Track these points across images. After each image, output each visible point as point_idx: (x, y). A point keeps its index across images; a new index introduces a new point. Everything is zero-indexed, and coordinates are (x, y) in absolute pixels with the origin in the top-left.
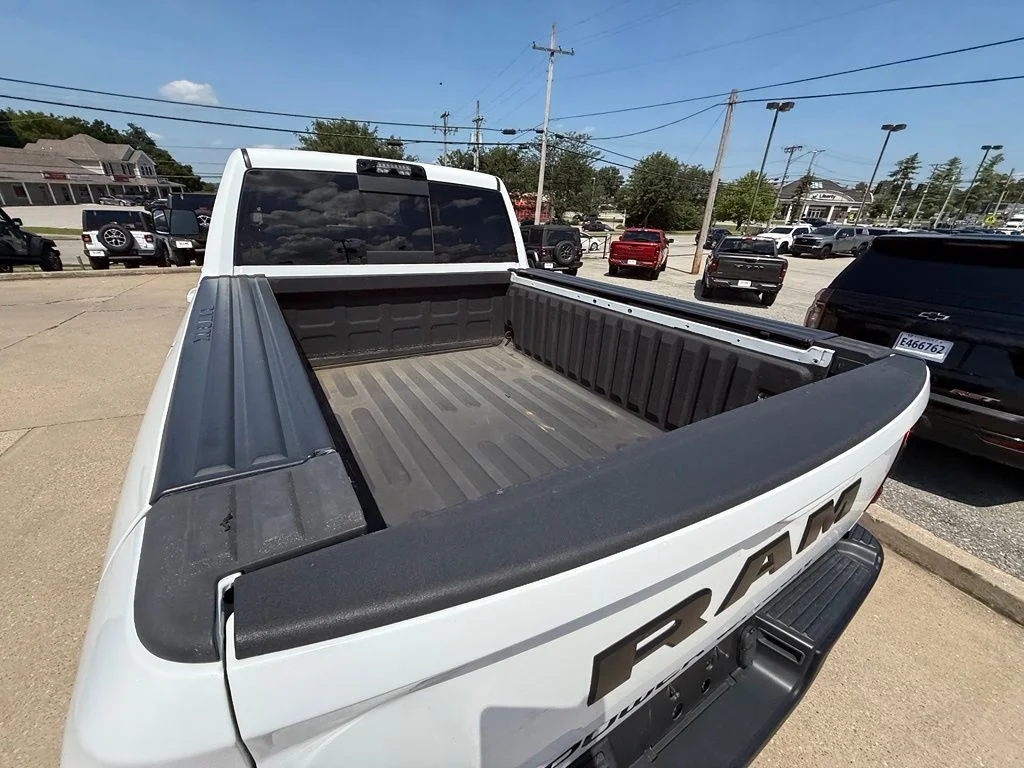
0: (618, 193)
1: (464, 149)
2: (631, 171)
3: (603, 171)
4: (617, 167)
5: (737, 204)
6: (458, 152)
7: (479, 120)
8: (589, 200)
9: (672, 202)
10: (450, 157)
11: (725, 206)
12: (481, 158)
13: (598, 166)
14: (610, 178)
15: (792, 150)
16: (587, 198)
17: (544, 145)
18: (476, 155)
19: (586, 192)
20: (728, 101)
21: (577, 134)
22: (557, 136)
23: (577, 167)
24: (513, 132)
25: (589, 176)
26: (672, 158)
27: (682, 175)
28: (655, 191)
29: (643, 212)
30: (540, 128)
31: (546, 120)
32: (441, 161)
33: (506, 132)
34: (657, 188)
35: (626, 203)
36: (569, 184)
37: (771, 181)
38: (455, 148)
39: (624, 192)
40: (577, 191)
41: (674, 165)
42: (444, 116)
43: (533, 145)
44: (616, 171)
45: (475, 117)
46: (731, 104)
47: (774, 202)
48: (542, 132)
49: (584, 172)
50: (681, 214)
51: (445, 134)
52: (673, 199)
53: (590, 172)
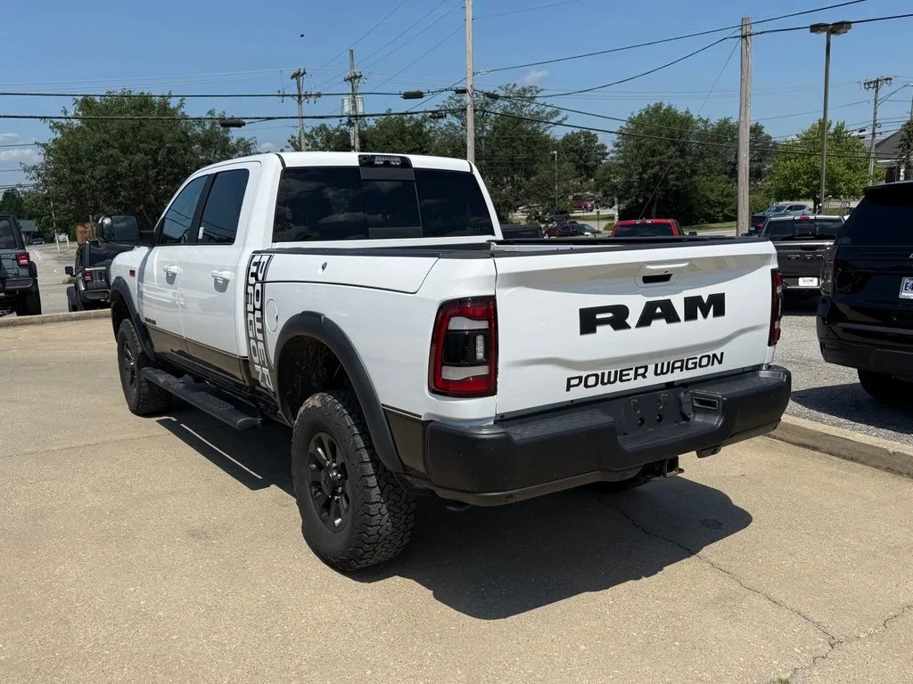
0: (599, 172)
1: (333, 124)
2: (615, 136)
3: (567, 139)
4: (593, 132)
5: (805, 173)
6: (323, 128)
7: (356, 77)
8: (550, 187)
9: (695, 178)
10: (308, 136)
11: (786, 178)
12: (362, 136)
13: (558, 133)
14: (581, 151)
15: (876, 84)
16: (547, 185)
17: (470, 109)
18: (353, 132)
19: (544, 174)
20: (739, 33)
21: (518, 88)
22: (489, 95)
23: (524, 136)
24: (419, 95)
25: (546, 149)
26: (681, 110)
27: (702, 135)
28: (660, 163)
29: (646, 199)
30: (460, 86)
31: (470, 74)
32: (293, 144)
33: (408, 96)
34: (664, 158)
35: (614, 187)
36: (514, 165)
37: (856, 134)
38: (317, 123)
39: (608, 169)
40: (528, 176)
41: (686, 121)
42: (296, 76)
43: (453, 112)
44: (590, 138)
45: (348, 74)
46: (743, 37)
47: (867, 166)
48: (464, 91)
49: (538, 144)
50: (713, 197)
51: (300, 102)
52: (694, 172)
53: (546, 144)
